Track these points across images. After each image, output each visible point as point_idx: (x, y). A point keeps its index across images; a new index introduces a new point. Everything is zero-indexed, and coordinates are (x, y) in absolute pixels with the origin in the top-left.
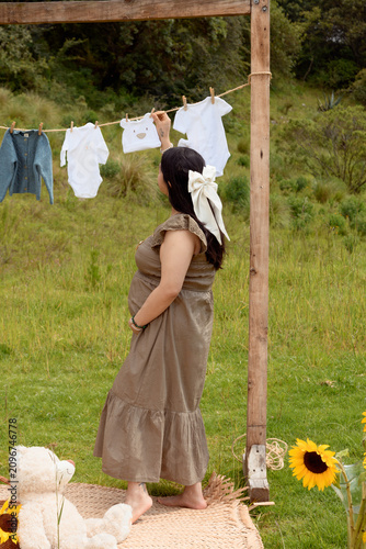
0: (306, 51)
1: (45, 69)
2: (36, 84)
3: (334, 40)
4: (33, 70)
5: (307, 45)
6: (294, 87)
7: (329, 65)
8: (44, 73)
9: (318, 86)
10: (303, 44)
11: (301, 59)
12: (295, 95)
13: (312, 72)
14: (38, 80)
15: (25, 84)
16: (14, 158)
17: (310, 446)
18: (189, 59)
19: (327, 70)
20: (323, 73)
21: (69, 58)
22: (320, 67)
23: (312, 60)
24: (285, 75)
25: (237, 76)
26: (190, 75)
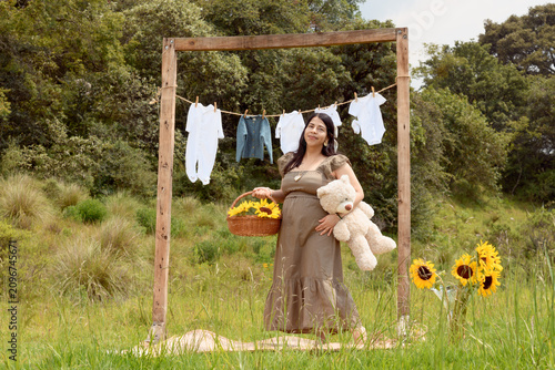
0: (513, 162)
1: (234, 179)
2: (224, 193)
3: (544, 151)
4: (222, 179)
5: (515, 157)
6: (501, 201)
7: (540, 176)
8: (234, 182)
9: (527, 200)
10: (509, 155)
11: (508, 171)
12: (502, 210)
13: (522, 185)
14: (227, 189)
15: (213, 194)
16: (246, 133)
17: (419, 263)
18: (387, 169)
19: (537, 182)
20: (532, 185)
21: (259, 168)
22: (530, 179)
23: (520, 171)
24: (491, 188)
25: (438, 188)
26: (387, 186)
